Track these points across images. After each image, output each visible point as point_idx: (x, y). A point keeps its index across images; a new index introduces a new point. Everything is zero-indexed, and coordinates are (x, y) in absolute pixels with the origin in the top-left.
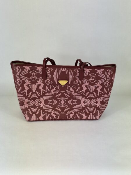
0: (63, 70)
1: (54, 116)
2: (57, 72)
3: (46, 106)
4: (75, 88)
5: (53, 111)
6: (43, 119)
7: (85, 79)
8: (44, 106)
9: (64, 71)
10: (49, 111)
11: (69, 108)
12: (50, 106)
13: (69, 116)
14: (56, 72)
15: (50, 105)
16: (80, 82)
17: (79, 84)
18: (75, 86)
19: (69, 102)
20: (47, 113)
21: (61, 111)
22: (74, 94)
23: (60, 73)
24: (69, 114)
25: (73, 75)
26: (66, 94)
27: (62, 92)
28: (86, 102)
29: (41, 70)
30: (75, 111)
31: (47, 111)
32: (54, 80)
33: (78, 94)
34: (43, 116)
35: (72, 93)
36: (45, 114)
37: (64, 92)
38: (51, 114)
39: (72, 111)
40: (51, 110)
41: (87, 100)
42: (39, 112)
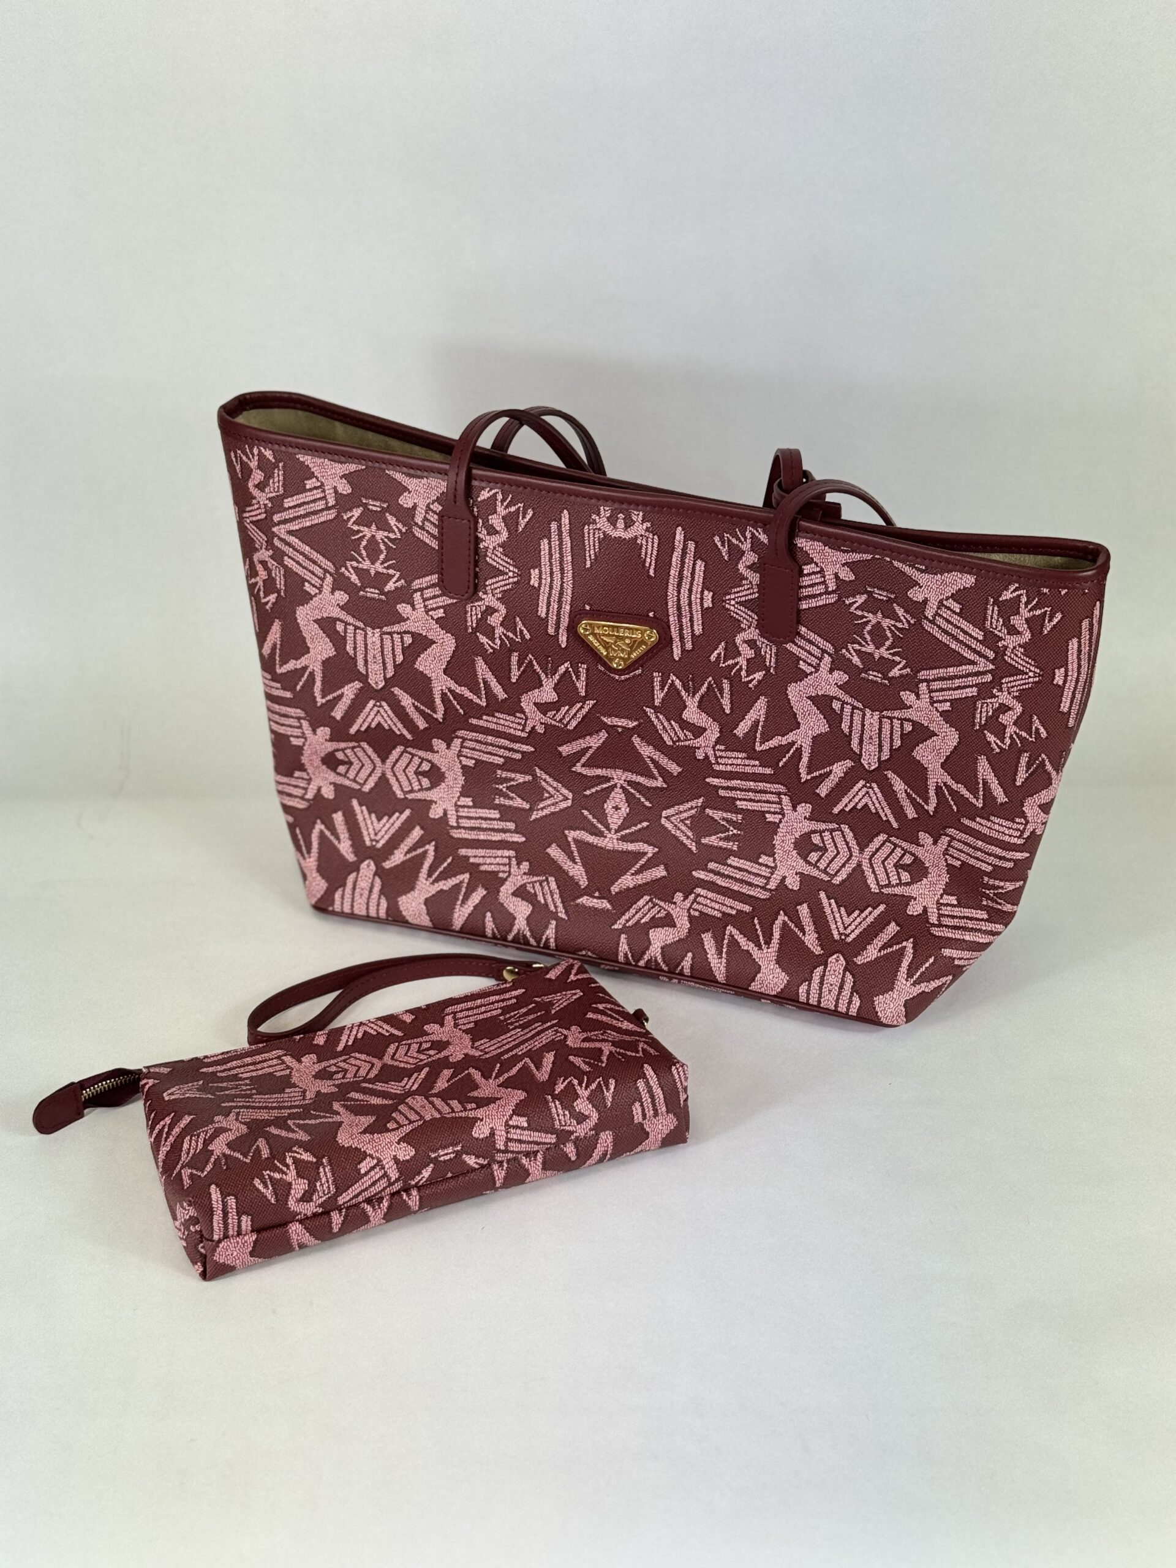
0: (619, 532)
1: (521, 911)
2: (567, 540)
3: (473, 813)
4: (726, 703)
5: (525, 866)
6: (426, 921)
7: (812, 636)
8: (463, 812)
9: (627, 535)
10: (489, 861)
11: (660, 872)
12: (511, 826)
13: (640, 934)
14: (555, 543)
15: (507, 813)
16: (769, 653)
17: (759, 676)
18: (726, 686)
19: (672, 819)
20: (467, 876)
21: (583, 882)
22: (716, 758)
23: (592, 552)
24: (643, 921)
25: (705, 587)
26: (649, 744)
27: (615, 726)
28: (824, 850)
29: (435, 512)
30: (700, 907)
31: (475, 857)
32: (543, 615)
33: (753, 762)
34: (433, 892)
35: (703, 745)
36: (453, 883)
37: (632, 724)
38: (499, 892)
39: (675, 903)
40: (509, 858)
41: (831, 834)
42: (409, 851)
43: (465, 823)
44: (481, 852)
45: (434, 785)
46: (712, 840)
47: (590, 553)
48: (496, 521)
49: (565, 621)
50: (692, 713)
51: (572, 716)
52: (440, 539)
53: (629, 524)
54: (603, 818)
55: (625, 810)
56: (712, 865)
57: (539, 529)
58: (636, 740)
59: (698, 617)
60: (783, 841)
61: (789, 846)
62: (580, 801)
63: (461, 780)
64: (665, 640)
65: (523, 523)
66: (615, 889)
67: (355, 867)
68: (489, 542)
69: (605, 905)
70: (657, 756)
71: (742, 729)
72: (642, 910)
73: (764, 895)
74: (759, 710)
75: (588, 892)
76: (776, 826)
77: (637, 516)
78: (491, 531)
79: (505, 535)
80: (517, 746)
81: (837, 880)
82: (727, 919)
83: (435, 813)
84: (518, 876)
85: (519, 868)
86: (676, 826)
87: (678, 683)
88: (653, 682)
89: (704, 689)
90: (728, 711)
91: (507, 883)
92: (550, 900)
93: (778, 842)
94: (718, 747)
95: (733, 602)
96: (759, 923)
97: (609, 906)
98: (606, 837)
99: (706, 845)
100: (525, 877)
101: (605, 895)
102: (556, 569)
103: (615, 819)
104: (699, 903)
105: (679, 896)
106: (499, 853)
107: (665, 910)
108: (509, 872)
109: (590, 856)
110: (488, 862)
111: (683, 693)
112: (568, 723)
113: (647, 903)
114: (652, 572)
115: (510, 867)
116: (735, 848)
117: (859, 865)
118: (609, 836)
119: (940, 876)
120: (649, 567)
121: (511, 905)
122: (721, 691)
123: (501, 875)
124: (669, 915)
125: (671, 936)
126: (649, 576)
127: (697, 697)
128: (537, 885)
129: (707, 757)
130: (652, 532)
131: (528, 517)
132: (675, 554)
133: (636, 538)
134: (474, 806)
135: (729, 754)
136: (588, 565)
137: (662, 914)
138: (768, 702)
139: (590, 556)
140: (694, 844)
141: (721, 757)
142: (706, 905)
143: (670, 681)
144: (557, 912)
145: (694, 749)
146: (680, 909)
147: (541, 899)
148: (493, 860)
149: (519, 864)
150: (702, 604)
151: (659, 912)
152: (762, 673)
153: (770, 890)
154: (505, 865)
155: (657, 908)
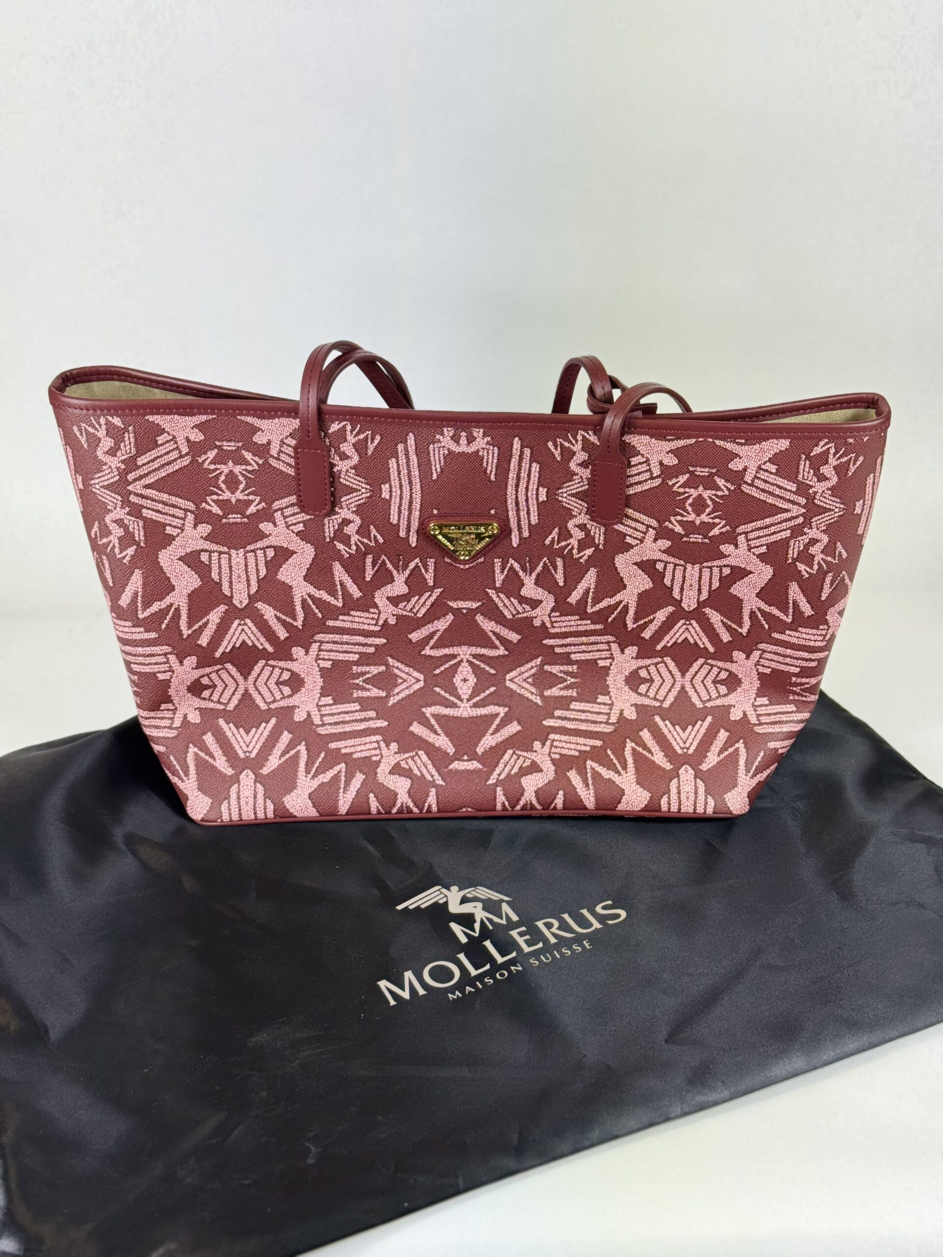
0: (463, 447)
1: (401, 786)
2: (414, 459)
3: (335, 709)
4: (560, 577)
5: (394, 746)
6: (313, 813)
7: (637, 515)
9: (470, 450)
10: (360, 748)
11: (515, 727)
13: (514, 785)
14: (403, 461)
16: (598, 532)
17: (589, 552)
19: (515, 680)
20: (343, 765)
21: (451, 750)
22: (552, 623)
23: (438, 466)
24: (513, 772)
25: (540, 484)
26: (490, 619)
27: (459, 609)
28: (651, 681)
29: (289, 445)
30: (558, 750)
31: (346, 747)
32: (395, 522)
33: (584, 622)
34: (316, 786)
35: (540, 614)
36: (332, 775)
37: (475, 605)
38: (376, 774)
39: (536, 751)
40: (377, 742)
41: (656, 667)
42: (282, 755)
43: (327, 720)
44: (350, 742)
45: (295, 690)
46: (554, 692)
47: (436, 468)
48: (347, 448)
49: (415, 525)
50: (530, 589)
51: (421, 605)
52: (297, 468)
53: (471, 440)
54: (454, 691)
55: (472, 680)
56: (558, 713)
57: (387, 451)
58: (479, 618)
59: (534, 509)
60: (616, 681)
61: (621, 682)
62: (431, 681)
63: (320, 682)
64: (506, 531)
65: (371, 447)
66: (480, 750)
67: (235, 779)
68: (341, 466)
69: (475, 765)
70: (499, 629)
71: (574, 598)
72: (509, 764)
73: (609, 729)
74: (590, 579)
75: (457, 757)
76: (607, 669)
77: (478, 433)
78: (344, 457)
79: (356, 459)
80: (370, 641)
81: (667, 704)
82: (584, 756)
83: (299, 716)
84: (390, 756)
85: (389, 749)
86: (519, 685)
87: (516, 566)
88: (494, 567)
89: (539, 568)
90: (561, 584)
91: (382, 764)
92: (425, 771)
93: (611, 682)
94: (553, 614)
95: (565, 495)
96: (613, 753)
97: (480, 766)
98: (460, 707)
99: (550, 697)
100: (396, 756)
101: (473, 757)
102: (405, 483)
103: (465, 690)
104: (556, 747)
105: (537, 745)
106: (368, 739)
107: (529, 759)
108: (381, 754)
109: (448, 725)
110: (359, 750)
111: (521, 573)
112: (418, 611)
113: (512, 756)
114: (493, 478)
115: (380, 750)
116: (575, 694)
117: (683, 687)
118: (462, 705)
119: (751, 683)
120: (491, 474)
121: (391, 783)
122: (555, 568)
123: (374, 759)
124: (534, 763)
125: (541, 780)
126: (490, 481)
127: (534, 575)
128: (410, 761)
129: (543, 623)
130: (492, 444)
131: (376, 442)
132: (513, 460)
133: (478, 451)
134: (335, 703)
135: (563, 618)
136: (435, 477)
137: (528, 763)
138: (597, 572)
139: (436, 470)
140: (538, 698)
141: (556, 622)
142: (563, 748)
143: (509, 565)
144: (434, 780)
145: (531, 619)
146: (541, 754)
147: (416, 771)
148: (363, 747)
149: (388, 746)
150: (537, 499)
151: (524, 762)
152: (592, 550)
153: (613, 724)
154: (375, 749)
155: (521, 760)
